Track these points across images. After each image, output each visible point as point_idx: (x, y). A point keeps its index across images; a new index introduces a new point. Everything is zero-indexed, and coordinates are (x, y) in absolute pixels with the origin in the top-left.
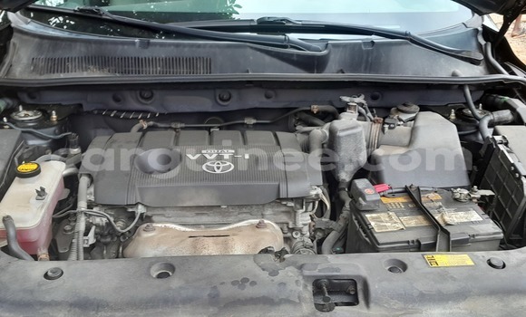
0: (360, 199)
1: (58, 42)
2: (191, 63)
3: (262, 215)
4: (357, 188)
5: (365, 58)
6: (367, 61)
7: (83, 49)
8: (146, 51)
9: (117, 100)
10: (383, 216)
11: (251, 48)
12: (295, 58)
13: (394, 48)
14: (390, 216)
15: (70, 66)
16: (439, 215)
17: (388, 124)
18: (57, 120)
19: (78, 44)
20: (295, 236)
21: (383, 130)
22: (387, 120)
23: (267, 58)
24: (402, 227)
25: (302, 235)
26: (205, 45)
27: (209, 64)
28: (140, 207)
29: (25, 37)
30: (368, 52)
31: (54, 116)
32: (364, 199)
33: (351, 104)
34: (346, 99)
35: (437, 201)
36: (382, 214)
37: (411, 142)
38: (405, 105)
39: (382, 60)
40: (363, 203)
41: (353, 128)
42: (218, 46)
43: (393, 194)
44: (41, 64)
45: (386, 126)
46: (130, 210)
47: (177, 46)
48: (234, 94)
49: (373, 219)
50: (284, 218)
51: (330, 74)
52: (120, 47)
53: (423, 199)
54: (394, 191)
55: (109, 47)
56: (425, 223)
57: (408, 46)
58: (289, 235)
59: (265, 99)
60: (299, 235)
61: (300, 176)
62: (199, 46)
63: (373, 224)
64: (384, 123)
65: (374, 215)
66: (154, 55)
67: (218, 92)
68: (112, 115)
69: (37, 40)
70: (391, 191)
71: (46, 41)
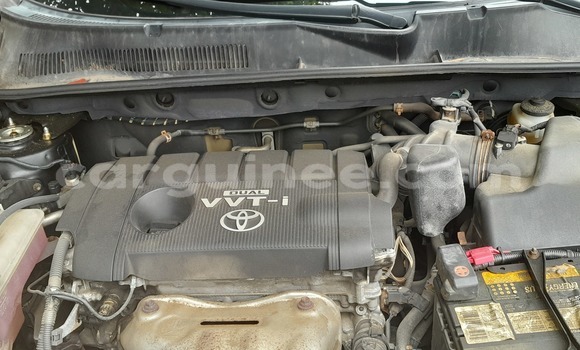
0: (447, 283)
1: (50, 31)
2: (220, 52)
3: (309, 285)
4: (443, 263)
5: (472, 33)
6: (476, 37)
7: (80, 40)
8: (159, 39)
9: (130, 106)
10: (482, 310)
11: (302, 28)
12: (366, 40)
13: (518, 15)
14: (492, 312)
15: (65, 64)
16: (573, 310)
17: (501, 142)
18: (51, 140)
19: (73, 33)
20: (359, 312)
21: (494, 151)
22: (502, 136)
23: (326, 42)
24: (509, 334)
25: (369, 311)
26: (236, 28)
27: (245, 54)
28: (134, 280)
29: (12, 25)
30: (477, 24)
31: (47, 134)
32: (453, 285)
33: (447, 109)
34: (440, 101)
35: (571, 280)
36: (482, 307)
37: (536, 173)
38: (532, 102)
39: (499, 34)
40: (451, 291)
41: (441, 160)
42: (255, 28)
43: (502, 265)
44: (31, 63)
45: (499, 146)
46: (123, 283)
47: (199, 30)
48: (283, 94)
49: (466, 316)
50: (342, 289)
51: (414, 65)
52: (125, 36)
53: (547, 276)
54: (505, 258)
55: (112, 36)
56: (547, 326)
57: (538, 13)
58: (351, 309)
59: (326, 99)
60: (365, 310)
61: (360, 234)
62: (229, 29)
63: (464, 326)
64: (496, 141)
65: (468, 309)
66: (170, 45)
67: (260, 92)
68: (131, 122)
69: (25, 28)
70: (499, 258)
71: (35, 30)
